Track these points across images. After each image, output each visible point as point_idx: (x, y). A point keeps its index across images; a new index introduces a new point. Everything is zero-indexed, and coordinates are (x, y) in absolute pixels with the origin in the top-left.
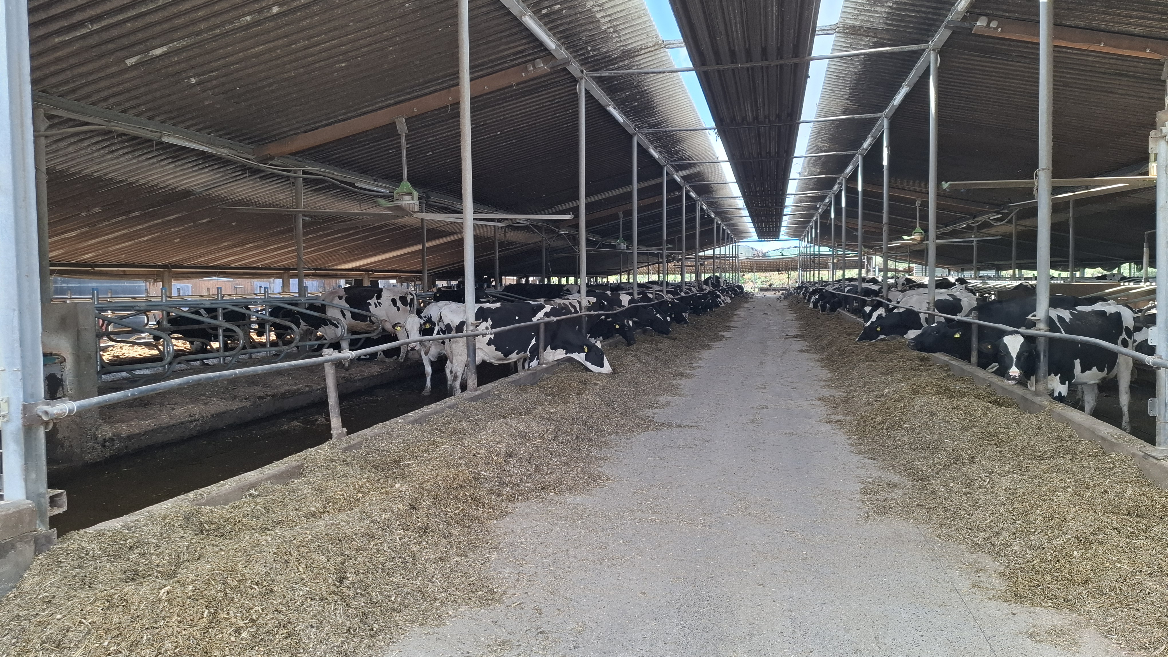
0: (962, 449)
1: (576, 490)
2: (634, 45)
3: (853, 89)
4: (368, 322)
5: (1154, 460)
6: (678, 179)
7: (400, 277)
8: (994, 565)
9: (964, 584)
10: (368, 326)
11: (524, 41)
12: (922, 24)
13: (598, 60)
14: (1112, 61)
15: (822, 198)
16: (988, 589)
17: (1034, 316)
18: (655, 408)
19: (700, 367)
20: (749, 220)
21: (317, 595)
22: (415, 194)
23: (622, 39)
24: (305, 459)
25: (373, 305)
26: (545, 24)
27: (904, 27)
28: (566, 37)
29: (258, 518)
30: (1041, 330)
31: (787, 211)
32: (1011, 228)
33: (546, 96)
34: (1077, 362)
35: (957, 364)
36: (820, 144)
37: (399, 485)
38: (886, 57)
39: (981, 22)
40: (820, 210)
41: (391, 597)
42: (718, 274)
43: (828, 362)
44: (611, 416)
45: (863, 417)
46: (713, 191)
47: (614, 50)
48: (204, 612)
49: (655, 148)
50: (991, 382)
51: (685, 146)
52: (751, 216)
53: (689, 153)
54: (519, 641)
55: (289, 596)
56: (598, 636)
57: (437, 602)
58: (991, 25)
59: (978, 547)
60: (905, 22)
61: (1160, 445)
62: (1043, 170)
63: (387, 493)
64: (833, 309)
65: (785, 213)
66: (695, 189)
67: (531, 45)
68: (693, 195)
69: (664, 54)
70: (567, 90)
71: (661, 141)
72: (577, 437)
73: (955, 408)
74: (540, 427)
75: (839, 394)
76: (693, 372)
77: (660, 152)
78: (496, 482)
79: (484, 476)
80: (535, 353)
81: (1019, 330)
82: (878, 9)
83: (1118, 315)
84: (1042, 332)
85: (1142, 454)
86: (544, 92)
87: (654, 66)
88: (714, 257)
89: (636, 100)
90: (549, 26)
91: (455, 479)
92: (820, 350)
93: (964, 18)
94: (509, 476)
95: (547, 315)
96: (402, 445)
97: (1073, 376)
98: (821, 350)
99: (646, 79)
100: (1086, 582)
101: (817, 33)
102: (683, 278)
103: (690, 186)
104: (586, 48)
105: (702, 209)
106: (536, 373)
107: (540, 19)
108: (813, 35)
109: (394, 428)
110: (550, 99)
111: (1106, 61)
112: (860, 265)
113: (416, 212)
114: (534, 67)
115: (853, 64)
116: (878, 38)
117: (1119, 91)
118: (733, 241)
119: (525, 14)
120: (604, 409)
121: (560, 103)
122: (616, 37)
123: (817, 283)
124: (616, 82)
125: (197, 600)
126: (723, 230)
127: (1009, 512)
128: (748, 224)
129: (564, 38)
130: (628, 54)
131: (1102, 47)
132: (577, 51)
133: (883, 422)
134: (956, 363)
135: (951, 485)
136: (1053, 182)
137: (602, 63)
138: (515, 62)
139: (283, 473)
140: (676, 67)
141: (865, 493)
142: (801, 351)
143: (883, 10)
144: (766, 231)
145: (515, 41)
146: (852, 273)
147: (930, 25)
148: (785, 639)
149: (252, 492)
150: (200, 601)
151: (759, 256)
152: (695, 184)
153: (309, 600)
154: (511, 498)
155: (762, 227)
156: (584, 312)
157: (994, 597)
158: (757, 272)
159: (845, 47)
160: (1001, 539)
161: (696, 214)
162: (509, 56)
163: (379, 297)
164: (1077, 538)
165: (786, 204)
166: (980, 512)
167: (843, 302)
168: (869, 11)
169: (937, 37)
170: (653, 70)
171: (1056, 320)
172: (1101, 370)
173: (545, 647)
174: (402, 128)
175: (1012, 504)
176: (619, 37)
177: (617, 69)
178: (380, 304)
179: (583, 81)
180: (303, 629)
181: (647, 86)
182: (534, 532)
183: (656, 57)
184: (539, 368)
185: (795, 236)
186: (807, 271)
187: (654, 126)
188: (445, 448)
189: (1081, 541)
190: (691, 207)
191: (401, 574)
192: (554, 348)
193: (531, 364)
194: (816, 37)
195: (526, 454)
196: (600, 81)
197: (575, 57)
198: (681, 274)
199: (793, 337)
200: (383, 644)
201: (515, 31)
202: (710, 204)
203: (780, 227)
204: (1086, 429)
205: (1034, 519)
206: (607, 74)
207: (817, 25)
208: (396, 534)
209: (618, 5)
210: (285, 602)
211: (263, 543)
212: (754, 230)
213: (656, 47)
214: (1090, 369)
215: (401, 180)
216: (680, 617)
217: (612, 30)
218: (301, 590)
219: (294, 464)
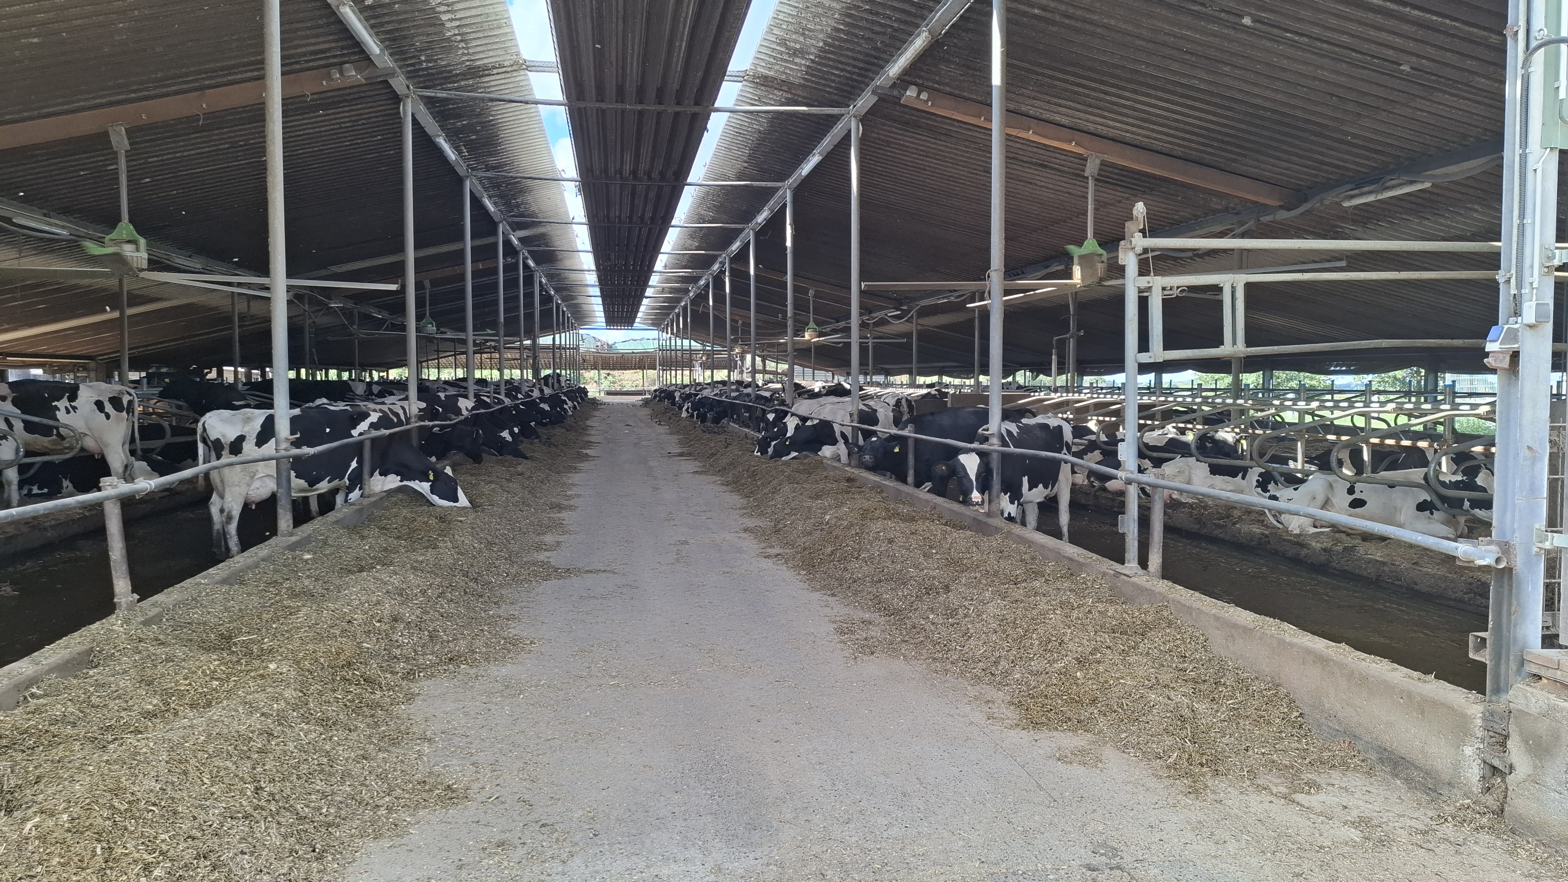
0: (934, 578)
1: (496, 660)
2: (486, 61)
3: (755, 149)
4: (54, 437)
5: (1126, 578)
6: (516, 242)
7: (51, 365)
8: (1000, 696)
9: (978, 717)
10: (54, 443)
11: (331, 38)
12: (845, 85)
13: (433, 74)
14: (1035, 150)
15: (695, 280)
16: (1004, 719)
17: (987, 430)
18: (545, 550)
19: (578, 496)
20: (599, 300)
21: (239, 812)
22: (142, 241)
23: (471, 51)
24: (94, 640)
25: (63, 410)
26: (367, 19)
27: (824, 85)
28: (394, 40)
29: (74, 725)
30: (994, 445)
31: (649, 292)
32: (913, 328)
33: (347, 114)
34: (1025, 479)
35: (891, 484)
36: (703, 212)
37: (276, 666)
38: (798, 117)
39: (911, 92)
40: (691, 294)
41: (321, 808)
42: (558, 371)
43: (736, 485)
44: (497, 563)
45: (805, 549)
46: (557, 260)
47: (457, 64)
48: (95, 848)
49: (490, 197)
50: (935, 504)
51: (529, 198)
52: (604, 296)
53: (534, 208)
54: (520, 838)
55: (202, 817)
56: (618, 820)
57: (382, 809)
58: (921, 97)
59: (977, 679)
60: (826, 79)
61: (1129, 562)
62: (996, 270)
63: (262, 676)
64: (716, 420)
65: (647, 294)
66: (535, 255)
67: (340, 44)
68: (531, 263)
69: (522, 78)
70: (380, 108)
71: (499, 189)
72: (466, 593)
73: (912, 533)
74: (419, 581)
75: (764, 523)
76: (572, 502)
77: (495, 204)
78: (384, 656)
79: (368, 648)
80: (357, 480)
81: (973, 446)
82: (797, 60)
83: (1060, 428)
84: (996, 447)
85: (1112, 572)
86: (346, 109)
87: (507, 91)
88: (553, 348)
89: (476, 132)
90: (372, 22)
91: (338, 654)
92: (719, 471)
93: (894, 86)
94: (398, 646)
95: (373, 426)
96: (226, 614)
97: (1021, 495)
98: (722, 471)
99: (493, 106)
100: (1094, 701)
101: (726, 78)
102: (502, 375)
103: (529, 252)
104: (418, 57)
105: (540, 282)
106: (362, 509)
107: (361, 12)
108: (722, 80)
109: (200, 592)
110: (353, 118)
111: (1030, 149)
112: (730, 365)
113: (142, 270)
114: (341, 73)
115: (758, 121)
116: (792, 94)
117: (1038, 183)
118: (573, 327)
119: (344, 4)
120: (486, 553)
121: (367, 126)
122: (463, 48)
123: (687, 386)
124: (451, 106)
125: (82, 833)
126: (563, 312)
127: (1002, 639)
128: (596, 306)
129: (389, 39)
130: (476, 72)
131: (1030, 135)
132: (405, 59)
133: (832, 553)
134: (889, 483)
135: (931, 616)
136: (1005, 285)
137: (436, 79)
138: (311, 64)
139: (68, 661)
140: (538, 96)
141: (842, 633)
142: (696, 472)
143: (803, 62)
144: (618, 317)
145: (317, 36)
146: (721, 375)
147: (853, 87)
148: (828, 792)
149: (33, 690)
150: (87, 833)
151: (603, 349)
152: (536, 249)
153: (229, 820)
154: (409, 675)
155: (613, 311)
156: (414, 424)
157: (1012, 726)
158: (603, 369)
159: (751, 99)
160: (1000, 668)
161: (533, 288)
162: (304, 54)
163: (73, 397)
164: (1077, 659)
165: (650, 283)
166: (972, 642)
167: (729, 411)
168: (786, 61)
169: (860, 103)
170: (502, 97)
171: (1005, 435)
172: (1046, 487)
173: (558, 839)
174: (120, 141)
175: (1004, 631)
176: (467, 48)
177: (456, 89)
178: (74, 408)
179: (409, 100)
180: (232, 859)
181: (492, 116)
182: (466, 714)
183: (513, 80)
184: (366, 501)
185: (653, 324)
186: (666, 370)
187: (494, 168)
188: (305, 613)
189: (1081, 662)
190: (529, 280)
191: (321, 780)
192: (384, 473)
193: (351, 496)
194: (724, 83)
195: (413, 617)
196: (430, 102)
197: (400, 68)
198: (499, 370)
199: (678, 456)
200: (336, 866)
201: (320, 22)
202: (551, 277)
203: (637, 311)
204: (1049, 550)
205: (1031, 644)
206: (444, 95)
207: (729, 69)
208: (297, 729)
209: (474, 7)
210: (196, 825)
211: (144, 750)
212: (602, 314)
213: (515, 68)
214: (1036, 487)
215: (119, 220)
216: (703, 787)
217: (459, 38)
218: (214, 807)
219: (80, 648)
